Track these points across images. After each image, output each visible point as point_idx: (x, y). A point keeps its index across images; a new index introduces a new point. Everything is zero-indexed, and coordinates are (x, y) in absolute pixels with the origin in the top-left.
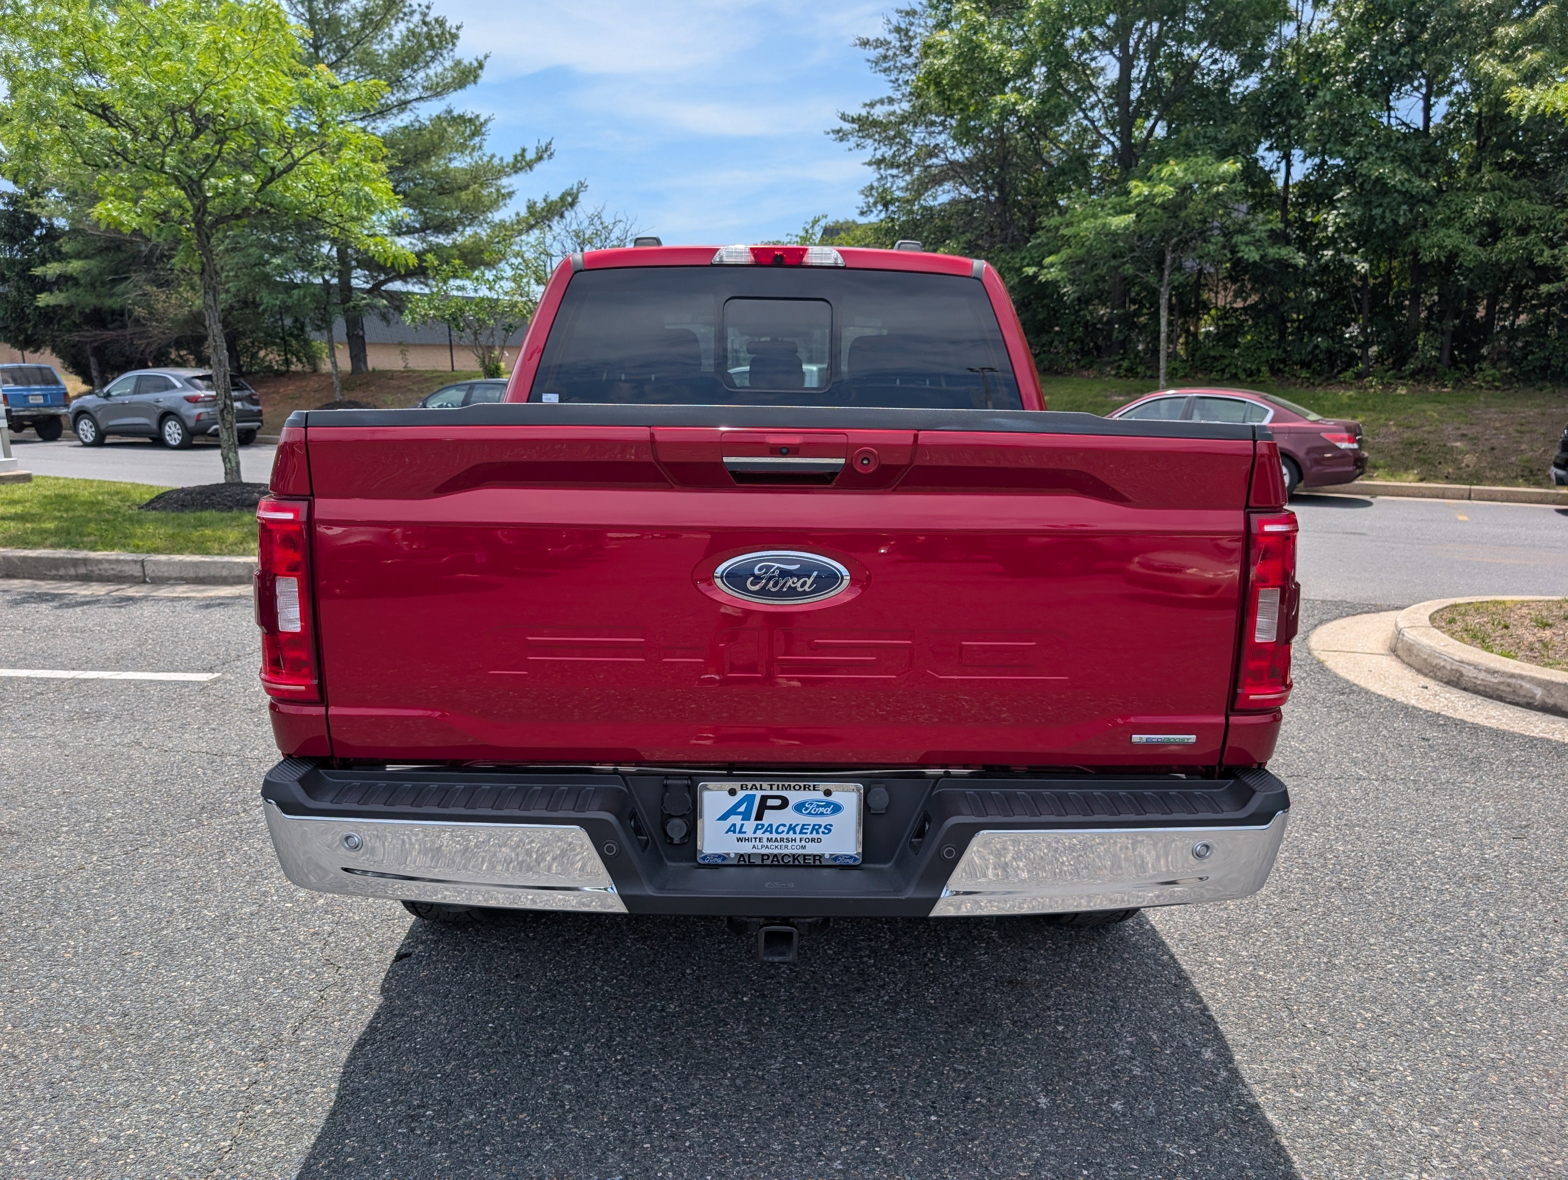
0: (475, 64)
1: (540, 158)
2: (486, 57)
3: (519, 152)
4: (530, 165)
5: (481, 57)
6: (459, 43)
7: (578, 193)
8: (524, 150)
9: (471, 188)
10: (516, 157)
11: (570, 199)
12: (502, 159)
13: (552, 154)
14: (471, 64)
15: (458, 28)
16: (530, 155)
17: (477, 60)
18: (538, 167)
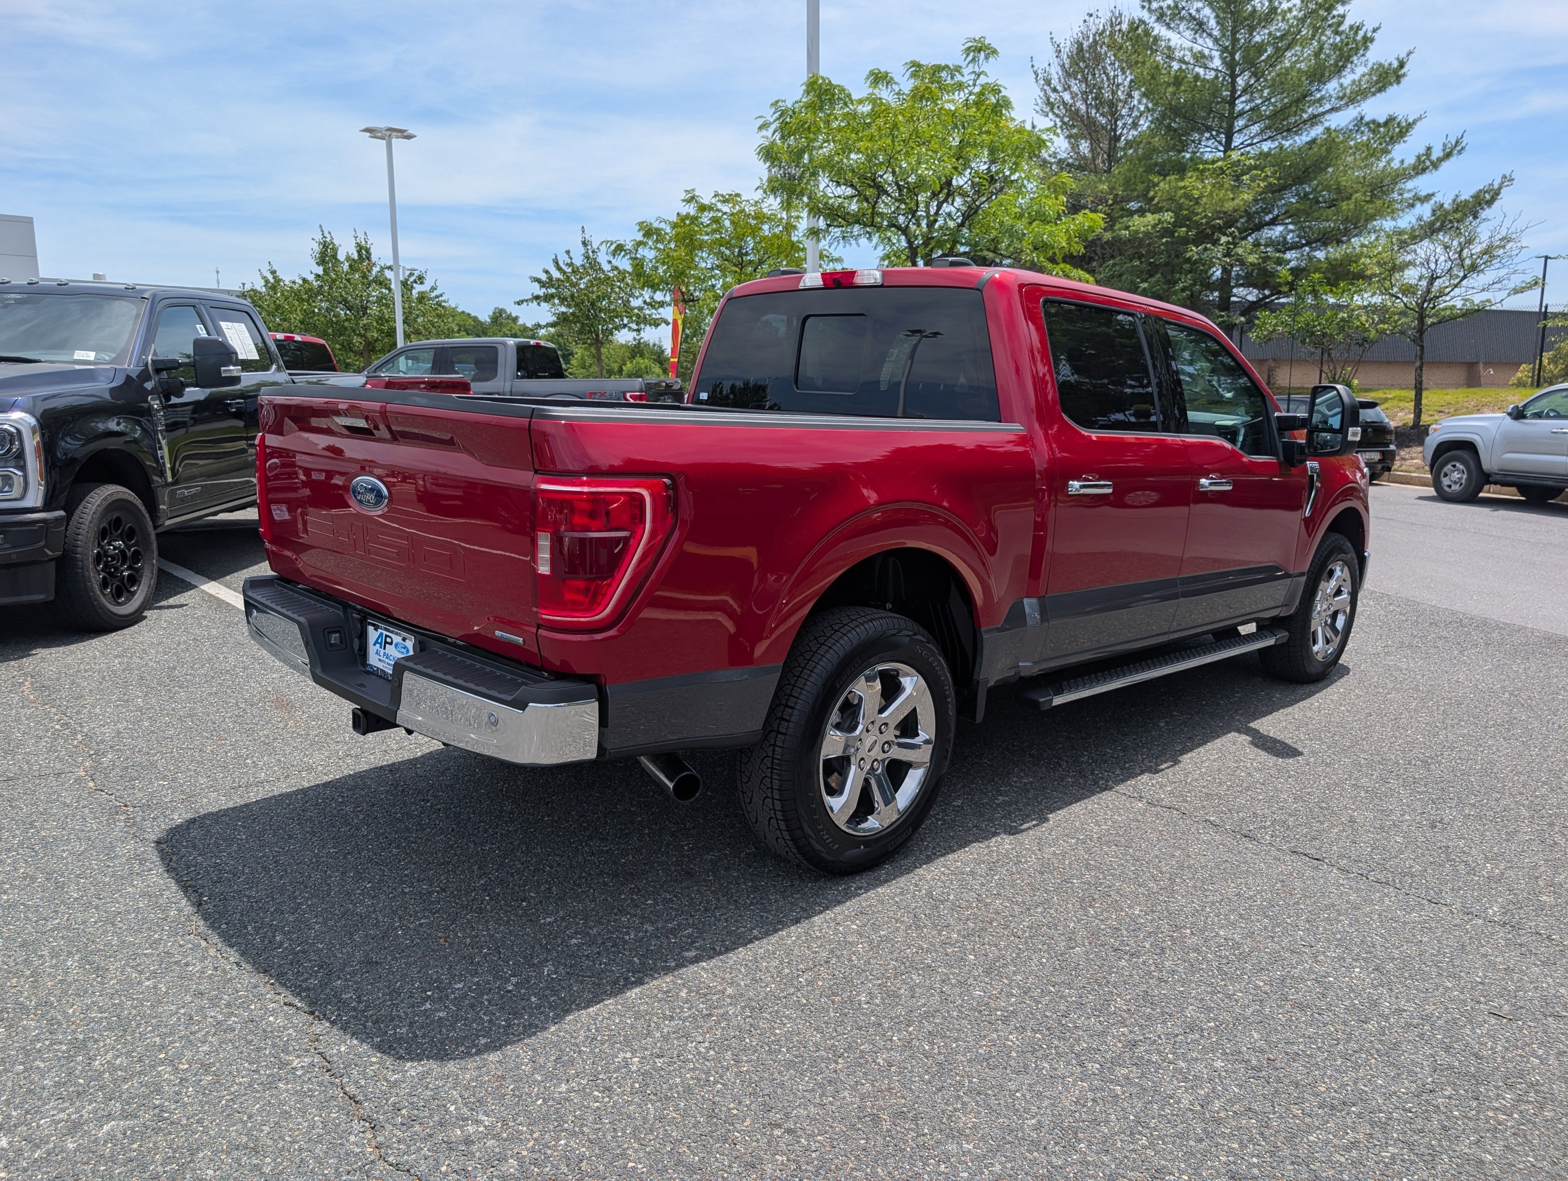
0: (1395, 64)
1: (1448, 155)
2: (1409, 53)
3: (1422, 151)
4: (1435, 165)
5: (1403, 55)
6: (1372, 47)
7: (1500, 188)
8: (1429, 149)
9: (1354, 198)
10: (1419, 157)
11: (1488, 197)
12: (1402, 162)
13: (1463, 148)
14: (1390, 64)
15: (1374, 30)
16: (1436, 154)
17: (1398, 59)
18: (1445, 165)
